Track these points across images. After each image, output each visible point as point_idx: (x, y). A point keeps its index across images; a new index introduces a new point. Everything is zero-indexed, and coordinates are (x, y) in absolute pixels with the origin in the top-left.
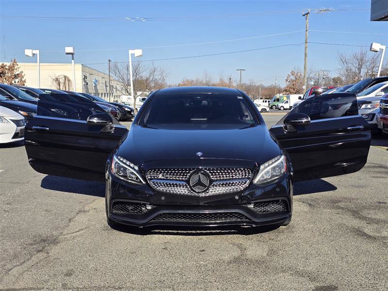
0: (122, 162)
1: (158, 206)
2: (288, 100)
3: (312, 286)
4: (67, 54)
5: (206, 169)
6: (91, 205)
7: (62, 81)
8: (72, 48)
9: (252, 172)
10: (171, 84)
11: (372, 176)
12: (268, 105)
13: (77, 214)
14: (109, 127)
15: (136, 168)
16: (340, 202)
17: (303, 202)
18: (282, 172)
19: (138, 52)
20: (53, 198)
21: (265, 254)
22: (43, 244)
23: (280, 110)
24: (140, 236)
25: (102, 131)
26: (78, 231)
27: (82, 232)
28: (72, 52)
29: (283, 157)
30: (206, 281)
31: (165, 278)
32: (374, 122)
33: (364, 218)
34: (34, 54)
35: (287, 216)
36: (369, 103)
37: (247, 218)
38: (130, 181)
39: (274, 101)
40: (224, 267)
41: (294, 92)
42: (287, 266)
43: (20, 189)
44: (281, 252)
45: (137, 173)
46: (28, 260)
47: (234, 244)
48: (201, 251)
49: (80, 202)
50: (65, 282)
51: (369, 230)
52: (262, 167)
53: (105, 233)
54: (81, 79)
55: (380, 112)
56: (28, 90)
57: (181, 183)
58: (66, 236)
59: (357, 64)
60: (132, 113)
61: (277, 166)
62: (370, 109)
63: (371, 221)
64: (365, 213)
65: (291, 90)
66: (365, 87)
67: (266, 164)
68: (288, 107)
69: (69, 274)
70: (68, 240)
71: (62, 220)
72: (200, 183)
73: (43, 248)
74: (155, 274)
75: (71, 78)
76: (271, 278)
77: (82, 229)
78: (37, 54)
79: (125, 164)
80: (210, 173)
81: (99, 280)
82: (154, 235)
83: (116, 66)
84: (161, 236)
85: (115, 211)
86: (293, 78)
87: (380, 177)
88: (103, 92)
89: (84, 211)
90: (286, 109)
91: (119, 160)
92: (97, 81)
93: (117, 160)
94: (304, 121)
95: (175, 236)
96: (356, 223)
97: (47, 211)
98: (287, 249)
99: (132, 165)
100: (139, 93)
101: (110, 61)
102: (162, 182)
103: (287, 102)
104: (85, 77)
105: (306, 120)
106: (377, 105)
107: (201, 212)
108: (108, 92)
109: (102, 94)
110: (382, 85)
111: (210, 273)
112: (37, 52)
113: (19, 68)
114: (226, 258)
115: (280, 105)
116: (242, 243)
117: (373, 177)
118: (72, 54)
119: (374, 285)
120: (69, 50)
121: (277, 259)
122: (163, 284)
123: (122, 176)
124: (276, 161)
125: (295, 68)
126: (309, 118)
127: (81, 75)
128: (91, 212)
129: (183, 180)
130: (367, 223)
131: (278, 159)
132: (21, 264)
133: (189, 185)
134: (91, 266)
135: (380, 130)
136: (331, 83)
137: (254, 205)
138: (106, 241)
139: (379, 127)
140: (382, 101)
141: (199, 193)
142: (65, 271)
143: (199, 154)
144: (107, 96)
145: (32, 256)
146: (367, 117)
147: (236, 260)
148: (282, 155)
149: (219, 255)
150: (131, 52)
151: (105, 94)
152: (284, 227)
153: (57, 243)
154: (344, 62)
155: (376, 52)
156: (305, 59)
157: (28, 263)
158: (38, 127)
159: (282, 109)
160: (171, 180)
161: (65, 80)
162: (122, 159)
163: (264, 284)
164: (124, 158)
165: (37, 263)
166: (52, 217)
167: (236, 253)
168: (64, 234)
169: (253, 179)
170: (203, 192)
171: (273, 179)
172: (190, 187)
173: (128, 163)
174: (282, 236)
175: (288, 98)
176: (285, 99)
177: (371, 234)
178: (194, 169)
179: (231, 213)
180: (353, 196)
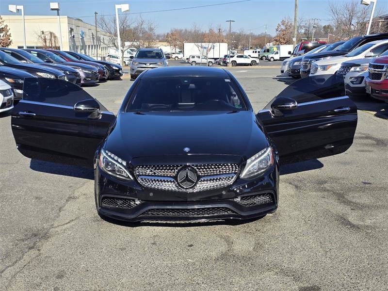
0: (110, 156)
1: (147, 202)
2: (279, 51)
3: (296, 287)
4: (52, 9)
5: (193, 165)
6: (81, 190)
7: (48, 37)
8: (57, 4)
9: (239, 167)
10: (159, 33)
11: (358, 149)
12: (257, 56)
13: (67, 201)
14: (97, 114)
15: (124, 163)
16: (326, 182)
17: (290, 183)
18: (269, 164)
19: (125, 7)
20: (43, 181)
21: (251, 249)
22: (34, 239)
23: (270, 61)
24: (129, 228)
25: (89, 117)
26: (69, 223)
27: (72, 223)
28: (57, 8)
29: (269, 149)
30: (194, 282)
31: (154, 280)
32: (363, 85)
33: (348, 203)
34: (18, 10)
35: (274, 207)
36: (359, 65)
37: (234, 212)
38: (118, 176)
39: (265, 52)
40: (211, 265)
41: (284, 42)
42: (272, 263)
43: (10, 171)
44: (267, 246)
45: (125, 168)
46: (20, 259)
47: (221, 237)
48: (189, 246)
49: (70, 187)
50: (56, 285)
51: (353, 217)
52: (249, 161)
53: (95, 225)
54: (68, 32)
55: (369, 77)
56: (13, 52)
57: (169, 179)
58: (56, 229)
59: (348, 15)
60: (120, 72)
61: (264, 159)
62: (358, 72)
63: (355, 206)
64: (350, 197)
65: (281, 39)
66: (354, 46)
67: (253, 158)
68: (279, 58)
69: (60, 276)
70: (58, 234)
71: (52, 209)
72: (187, 179)
73: (35, 244)
74: (144, 275)
75: (57, 35)
76: (257, 277)
77: (73, 220)
78: (21, 10)
79: (113, 159)
80: (198, 168)
81: (90, 283)
82: (143, 227)
83: (103, 19)
84: (150, 228)
85: (104, 205)
86: (283, 27)
87: (366, 151)
88: (90, 44)
89: (75, 198)
90: (276, 60)
91: (107, 154)
92: (83, 33)
93: (105, 155)
94: (291, 106)
95: (164, 228)
96: (341, 209)
97: (37, 198)
98: (273, 242)
99: (120, 160)
100: (127, 44)
101: (96, 13)
102: (150, 178)
103: (277, 53)
104: (72, 30)
105: (293, 105)
106: (367, 68)
107: (190, 207)
108: (95, 44)
109: (89, 46)
110: (372, 45)
111: (198, 273)
112: (21, 7)
113: (3, 22)
114: (214, 254)
115: (270, 56)
116: (230, 235)
117: (360, 151)
118: (57, 10)
119: (356, 285)
120: (54, 5)
121: (263, 254)
122: (152, 288)
123: (110, 171)
124: (263, 154)
125: (285, 18)
126: (296, 103)
127: (67, 28)
128: (81, 198)
129: (170, 177)
130: (352, 209)
131: (265, 152)
132: (13, 264)
133: (177, 181)
134: (82, 266)
135: (368, 94)
136: (322, 31)
137: (241, 199)
138: (97, 234)
139: (367, 92)
140: (370, 66)
141: (187, 189)
142: (56, 272)
143: (187, 149)
144: (95, 48)
145: (23, 255)
146: (356, 80)
147: (224, 257)
148: (268, 147)
149: (207, 251)
150: (117, 7)
151: (92, 46)
152: (271, 214)
153: (48, 238)
154: (335, 12)
155: (367, 5)
156: (295, 11)
157: (20, 262)
158: (25, 113)
159: (272, 60)
160: (159, 176)
161: (51, 37)
162: (109, 154)
163: (250, 285)
164: (112, 153)
165: (29, 263)
166: (42, 206)
167: (223, 248)
168: (54, 226)
169: (239, 174)
170: (190, 188)
171: (259, 172)
172: (178, 183)
173: (116, 158)
174: (268, 227)
175: (278, 48)
176: (275, 49)
177: (355, 222)
178: (181, 165)
179: (218, 208)
180: (339, 175)
